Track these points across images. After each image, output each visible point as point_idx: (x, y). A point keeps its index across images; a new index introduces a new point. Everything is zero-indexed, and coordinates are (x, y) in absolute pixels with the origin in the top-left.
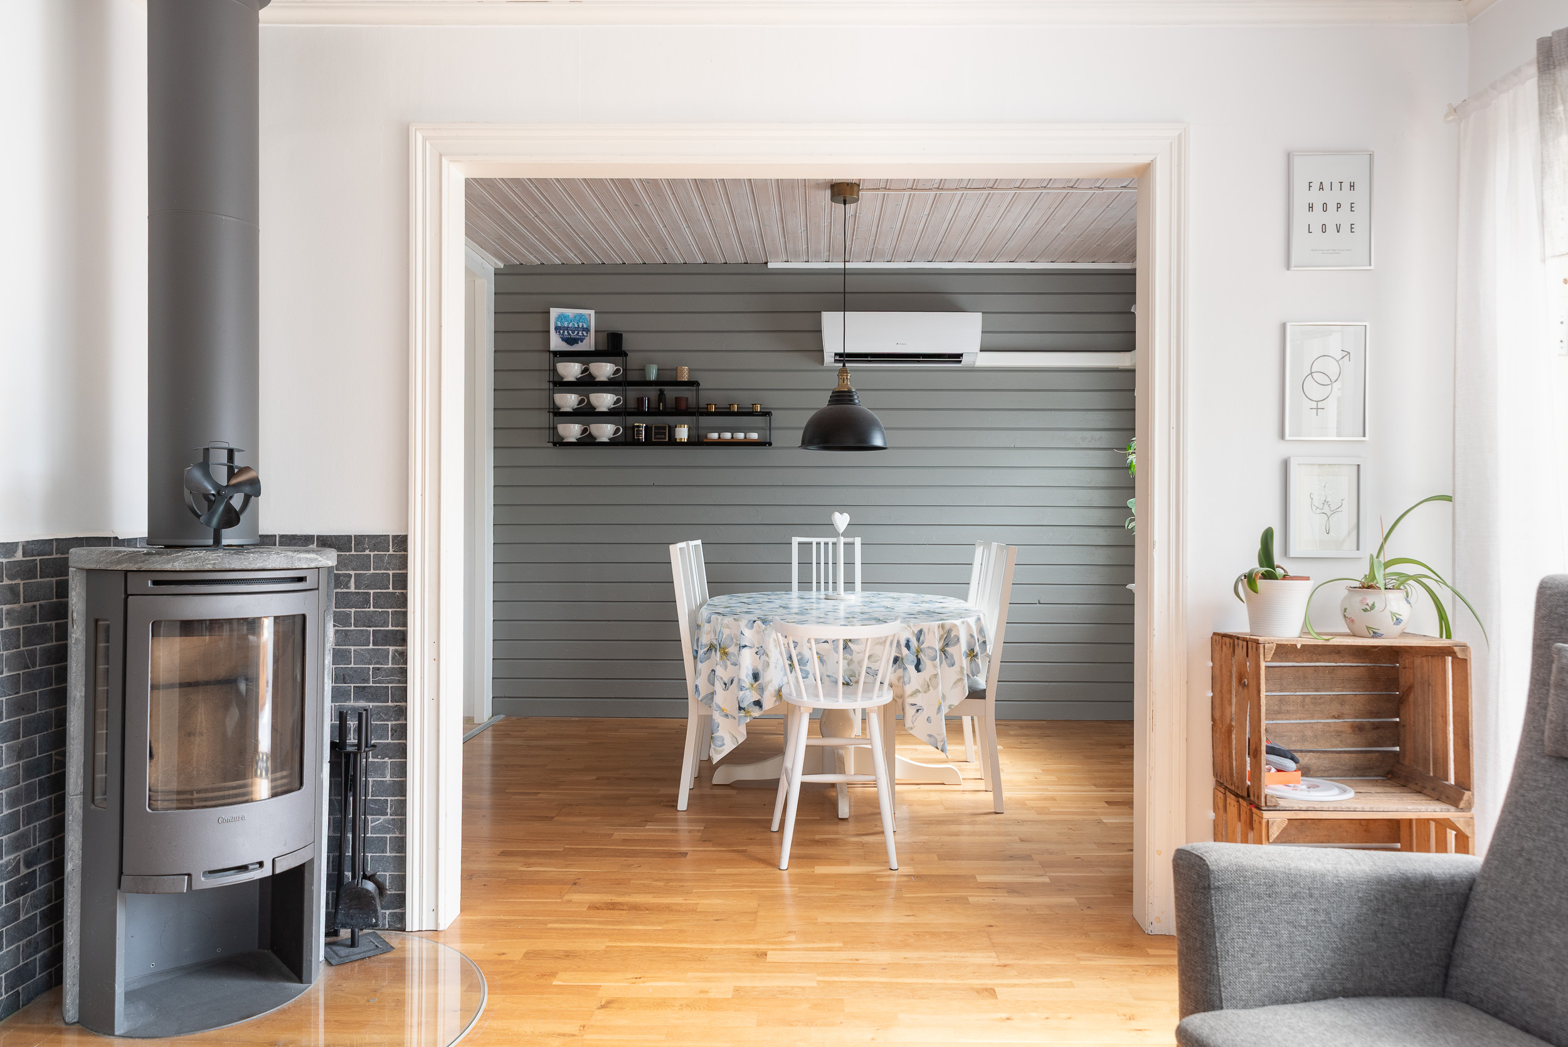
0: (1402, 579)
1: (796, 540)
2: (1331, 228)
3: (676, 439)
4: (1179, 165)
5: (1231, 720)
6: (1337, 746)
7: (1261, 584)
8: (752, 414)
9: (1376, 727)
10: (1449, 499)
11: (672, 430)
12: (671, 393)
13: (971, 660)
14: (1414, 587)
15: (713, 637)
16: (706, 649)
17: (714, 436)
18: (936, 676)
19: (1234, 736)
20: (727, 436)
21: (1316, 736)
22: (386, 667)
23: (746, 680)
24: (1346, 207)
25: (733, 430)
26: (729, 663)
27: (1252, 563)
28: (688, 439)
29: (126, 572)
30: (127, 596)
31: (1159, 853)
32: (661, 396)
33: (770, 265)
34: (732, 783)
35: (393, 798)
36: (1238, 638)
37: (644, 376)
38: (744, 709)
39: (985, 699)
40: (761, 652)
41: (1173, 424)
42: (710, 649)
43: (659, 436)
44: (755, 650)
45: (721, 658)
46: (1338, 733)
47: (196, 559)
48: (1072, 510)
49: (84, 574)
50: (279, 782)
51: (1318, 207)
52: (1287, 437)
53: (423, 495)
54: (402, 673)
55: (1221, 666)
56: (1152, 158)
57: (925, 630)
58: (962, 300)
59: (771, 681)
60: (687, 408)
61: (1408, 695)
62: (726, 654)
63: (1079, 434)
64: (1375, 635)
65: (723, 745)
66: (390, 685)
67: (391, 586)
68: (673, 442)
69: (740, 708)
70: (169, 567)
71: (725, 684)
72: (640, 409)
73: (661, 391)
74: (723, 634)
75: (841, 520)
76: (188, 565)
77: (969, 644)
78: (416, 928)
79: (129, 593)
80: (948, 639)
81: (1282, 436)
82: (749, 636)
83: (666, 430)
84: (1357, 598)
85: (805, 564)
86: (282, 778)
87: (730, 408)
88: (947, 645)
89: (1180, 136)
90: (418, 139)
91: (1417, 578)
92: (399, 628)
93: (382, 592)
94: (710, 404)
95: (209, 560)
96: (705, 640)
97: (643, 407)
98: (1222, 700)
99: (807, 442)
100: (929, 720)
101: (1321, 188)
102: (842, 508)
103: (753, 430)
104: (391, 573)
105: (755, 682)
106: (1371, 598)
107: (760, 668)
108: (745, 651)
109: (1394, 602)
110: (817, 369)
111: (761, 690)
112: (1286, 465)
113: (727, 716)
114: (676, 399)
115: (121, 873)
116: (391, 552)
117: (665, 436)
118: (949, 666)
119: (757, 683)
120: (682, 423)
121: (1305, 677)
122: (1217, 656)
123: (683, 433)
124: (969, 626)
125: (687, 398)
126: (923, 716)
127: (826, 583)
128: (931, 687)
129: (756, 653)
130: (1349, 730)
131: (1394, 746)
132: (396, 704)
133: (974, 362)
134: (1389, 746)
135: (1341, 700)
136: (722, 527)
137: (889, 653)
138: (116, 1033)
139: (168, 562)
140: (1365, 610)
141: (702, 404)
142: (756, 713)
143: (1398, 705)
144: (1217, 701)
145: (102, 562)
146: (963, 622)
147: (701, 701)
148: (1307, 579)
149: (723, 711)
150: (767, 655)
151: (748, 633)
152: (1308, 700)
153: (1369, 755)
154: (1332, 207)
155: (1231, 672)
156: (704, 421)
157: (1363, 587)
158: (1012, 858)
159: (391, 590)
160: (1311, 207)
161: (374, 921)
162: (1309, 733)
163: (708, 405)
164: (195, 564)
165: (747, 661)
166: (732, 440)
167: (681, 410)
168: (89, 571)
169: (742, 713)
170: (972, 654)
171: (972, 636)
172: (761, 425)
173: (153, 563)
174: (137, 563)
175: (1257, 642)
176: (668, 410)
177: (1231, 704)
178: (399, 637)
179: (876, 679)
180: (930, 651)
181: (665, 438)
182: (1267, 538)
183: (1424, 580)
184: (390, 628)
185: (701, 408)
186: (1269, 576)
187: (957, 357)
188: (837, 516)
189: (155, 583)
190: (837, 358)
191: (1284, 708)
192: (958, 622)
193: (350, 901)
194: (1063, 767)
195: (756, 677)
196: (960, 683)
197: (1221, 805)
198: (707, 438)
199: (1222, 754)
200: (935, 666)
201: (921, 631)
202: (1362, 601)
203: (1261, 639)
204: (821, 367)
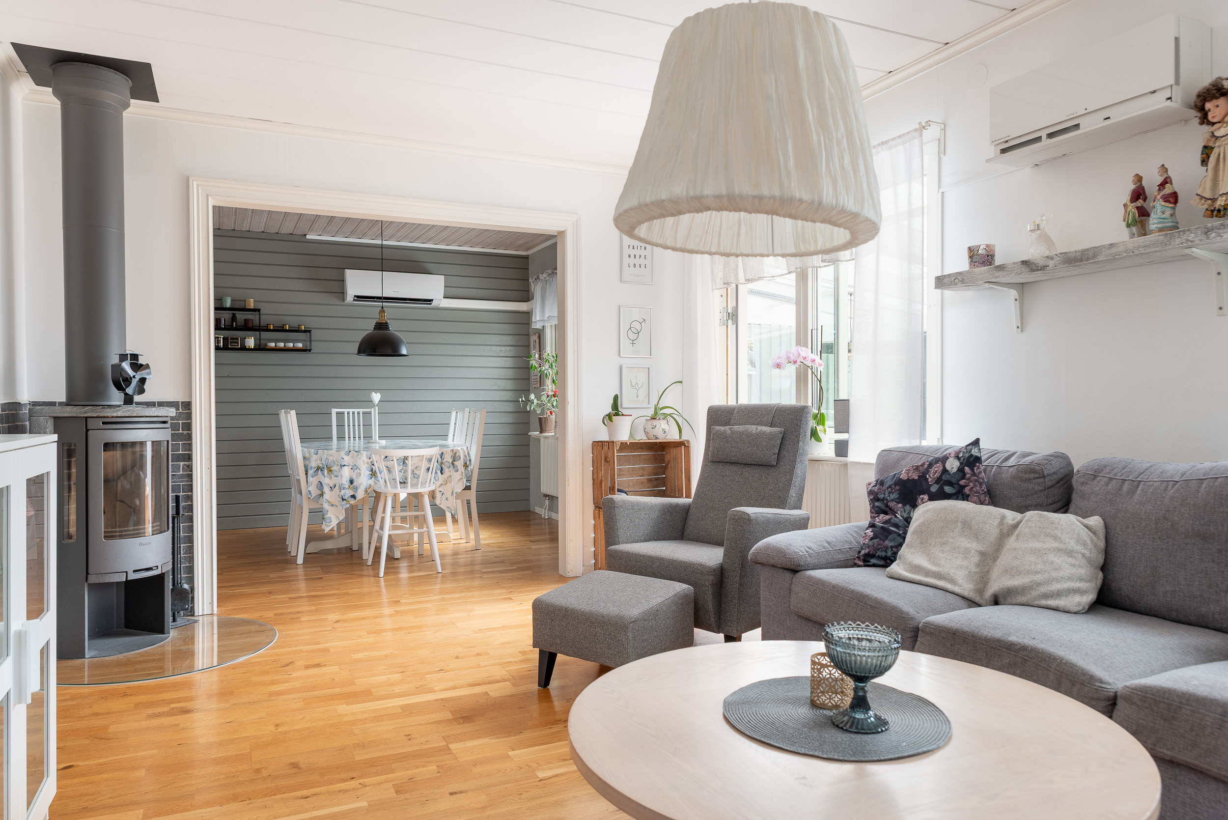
0: (666, 415)
1: (334, 411)
2: (637, 266)
3: (245, 346)
4: (577, 234)
5: (602, 477)
6: (642, 488)
7: (614, 418)
8: (298, 331)
9: (656, 479)
10: (681, 382)
11: (243, 340)
12: (241, 316)
13: (465, 469)
14: (669, 418)
15: (319, 462)
16: (315, 470)
17: (273, 345)
18: (450, 476)
19: (603, 484)
20: (282, 345)
21: (634, 485)
22: (178, 473)
23: (346, 484)
24: (643, 257)
25: (285, 341)
26: (333, 476)
27: (609, 410)
28: (254, 347)
29: (86, 418)
30: (87, 430)
31: (572, 540)
32: (234, 318)
33: (308, 237)
34: (319, 552)
35: (184, 545)
36: (605, 442)
37: (222, 304)
38: (345, 500)
39: (470, 490)
40: (354, 468)
41: (576, 349)
42: (317, 470)
43: (233, 344)
44: (351, 467)
45: (328, 473)
46: (642, 483)
47: (129, 411)
48: (495, 392)
49: (52, 420)
50: (155, 528)
51: (632, 256)
52: (621, 356)
53: (200, 380)
54: (188, 476)
55: (597, 455)
56: (565, 229)
57: (445, 453)
58: (430, 267)
59: (362, 483)
60: (253, 326)
61: (668, 465)
62: (331, 471)
63: (499, 348)
64: (657, 438)
65: (331, 521)
66: (181, 484)
67: (181, 429)
68: (244, 349)
69: (343, 500)
70: (115, 415)
71: (331, 488)
72: (219, 326)
73: (234, 315)
74: (329, 460)
75: (376, 397)
76: (124, 414)
77: (464, 460)
78: (201, 614)
79: (88, 428)
80: (455, 458)
81: (619, 355)
82: (347, 459)
83: (238, 340)
84: (650, 423)
85: (340, 426)
86: (157, 526)
87: (283, 327)
88: (454, 461)
89: (577, 220)
90: (194, 185)
91: (670, 415)
92: (186, 452)
93: (175, 433)
94: (270, 324)
95: (135, 411)
96: (313, 464)
97: (220, 325)
98: (597, 470)
99: (360, 352)
100: (447, 499)
101: (633, 248)
102: (376, 390)
103: (299, 341)
104: (180, 422)
105: (351, 484)
106: (655, 422)
107: (354, 477)
108: (345, 468)
109: (662, 425)
110: (338, 304)
111: (356, 489)
112: (621, 367)
113: (332, 505)
114: (245, 320)
115: (87, 573)
116: (180, 411)
117: (238, 343)
118: (455, 472)
119: (352, 485)
120: (250, 336)
121: (629, 460)
122: (595, 451)
123: (251, 342)
124: (464, 450)
125: (253, 320)
126: (444, 497)
127: (354, 437)
128: (448, 482)
129: (352, 469)
130: (646, 481)
131: (663, 487)
132: (185, 494)
133: (439, 305)
134: (661, 487)
135: (643, 469)
136: (277, 404)
137: (424, 465)
138: (86, 657)
139: (114, 412)
140: (653, 428)
141: (263, 324)
142: (352, 502)
143: (664, 469)
144: (595, 471)
145: (74, 412)
146: (461, 449)
147: (313, 499)
148: (631, 415)
149: (330, 503)
150: (360, 469)
151: (346, 458)
152: (630, 469)
153: (654, 491)
154: (638, 257)
155: (602, 457)
156: (264, 335)
157: (652, 419)
158: (494, 563)
159: (181, 432)
160: (629, 256)
161: (187, 606)
162: (631, 483)
163: (268, 325)
164: (128, 413)
165: (346, 473)
166: (285, 348)
167: (247, 327)
168: (55, 418)
169: (345, 502)
170: (466, 466)
171: (466, 456)
172: (303, 338)
173: (106, 412)
174: (97, 413)
175: (613, 442)
176: (238, 327)
177: (601, 471)
178: (186, 457)
179: (418, 481)
180: (447, 463)
181: (238, 346)
182: (616, 398)
183: (673, 415)
184: (181, 452)
185: (262, 326)
186: (617, 414)
187: (430, 301)
188: (374, 394)
189: (104, 423)
190: (356, 298)
191: (621, 473)
192: (459, 449)
193: (176, 596)
194: (502, 531)
195: (351, 482)
196: (461, 480)
197: (597, 516)
198: (267, 346)
199: (598, 494)
200: (450, 471)
201: (442, 453)
202: (651, 425)
203: (615, 440)
204: (343, 303)
